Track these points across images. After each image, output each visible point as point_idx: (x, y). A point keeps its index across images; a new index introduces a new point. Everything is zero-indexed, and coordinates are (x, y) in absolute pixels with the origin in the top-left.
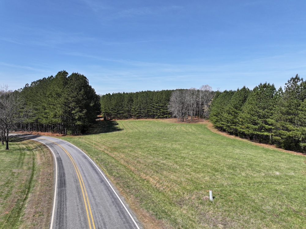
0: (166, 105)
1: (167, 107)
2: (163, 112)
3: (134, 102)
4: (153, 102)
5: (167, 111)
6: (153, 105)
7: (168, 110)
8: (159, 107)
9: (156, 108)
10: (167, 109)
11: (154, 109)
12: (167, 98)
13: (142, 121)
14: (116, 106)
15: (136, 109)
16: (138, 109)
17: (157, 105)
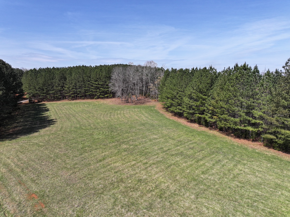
0: (107, 83)
1: (107, 85)
2: (103, 92)
3: (67, 80)
4: (92, 79)
5: (108, 90)
6: (91, 84)
7: (110, 89)
8: (98, 86)
9: (95, 87)
10: (108, 88)
11: (93, 88)
12: (107, 75)
13: (79, 103)
14: (44, 85)
15: (70, 88)
16: (73, 88)
17: (97, 83)
